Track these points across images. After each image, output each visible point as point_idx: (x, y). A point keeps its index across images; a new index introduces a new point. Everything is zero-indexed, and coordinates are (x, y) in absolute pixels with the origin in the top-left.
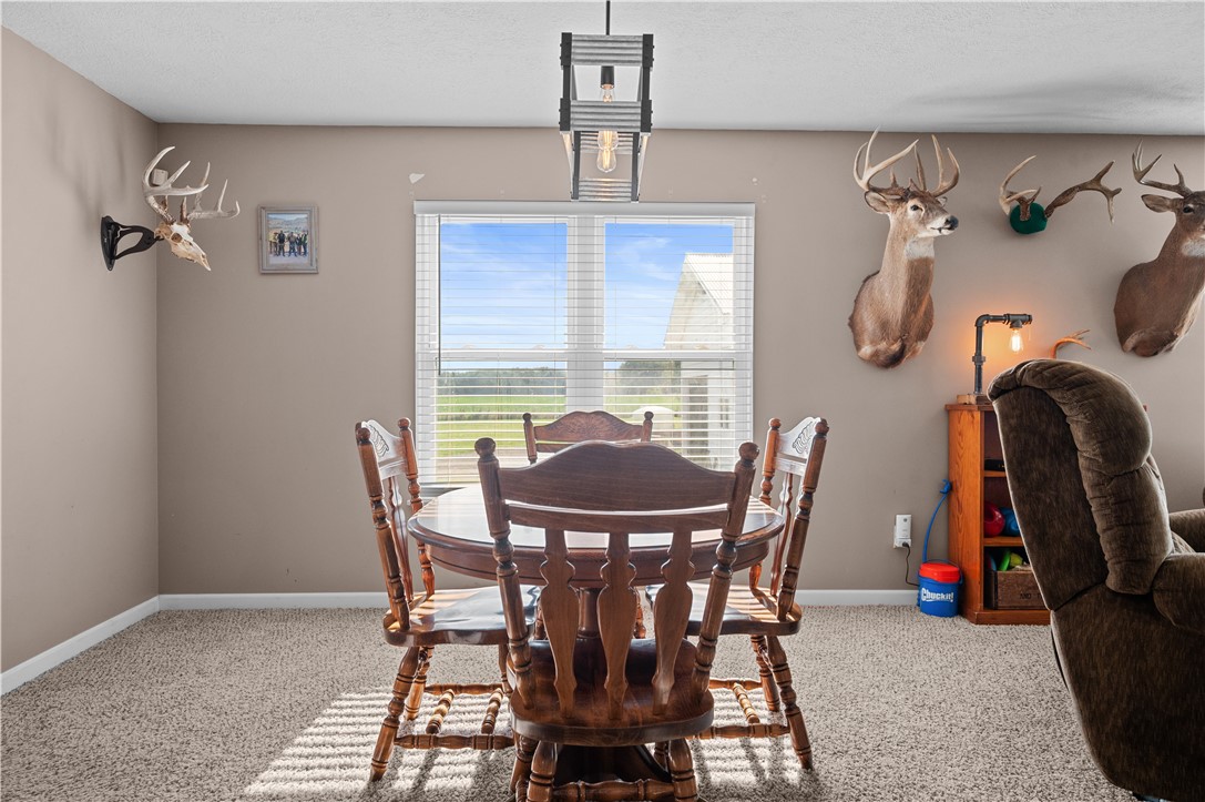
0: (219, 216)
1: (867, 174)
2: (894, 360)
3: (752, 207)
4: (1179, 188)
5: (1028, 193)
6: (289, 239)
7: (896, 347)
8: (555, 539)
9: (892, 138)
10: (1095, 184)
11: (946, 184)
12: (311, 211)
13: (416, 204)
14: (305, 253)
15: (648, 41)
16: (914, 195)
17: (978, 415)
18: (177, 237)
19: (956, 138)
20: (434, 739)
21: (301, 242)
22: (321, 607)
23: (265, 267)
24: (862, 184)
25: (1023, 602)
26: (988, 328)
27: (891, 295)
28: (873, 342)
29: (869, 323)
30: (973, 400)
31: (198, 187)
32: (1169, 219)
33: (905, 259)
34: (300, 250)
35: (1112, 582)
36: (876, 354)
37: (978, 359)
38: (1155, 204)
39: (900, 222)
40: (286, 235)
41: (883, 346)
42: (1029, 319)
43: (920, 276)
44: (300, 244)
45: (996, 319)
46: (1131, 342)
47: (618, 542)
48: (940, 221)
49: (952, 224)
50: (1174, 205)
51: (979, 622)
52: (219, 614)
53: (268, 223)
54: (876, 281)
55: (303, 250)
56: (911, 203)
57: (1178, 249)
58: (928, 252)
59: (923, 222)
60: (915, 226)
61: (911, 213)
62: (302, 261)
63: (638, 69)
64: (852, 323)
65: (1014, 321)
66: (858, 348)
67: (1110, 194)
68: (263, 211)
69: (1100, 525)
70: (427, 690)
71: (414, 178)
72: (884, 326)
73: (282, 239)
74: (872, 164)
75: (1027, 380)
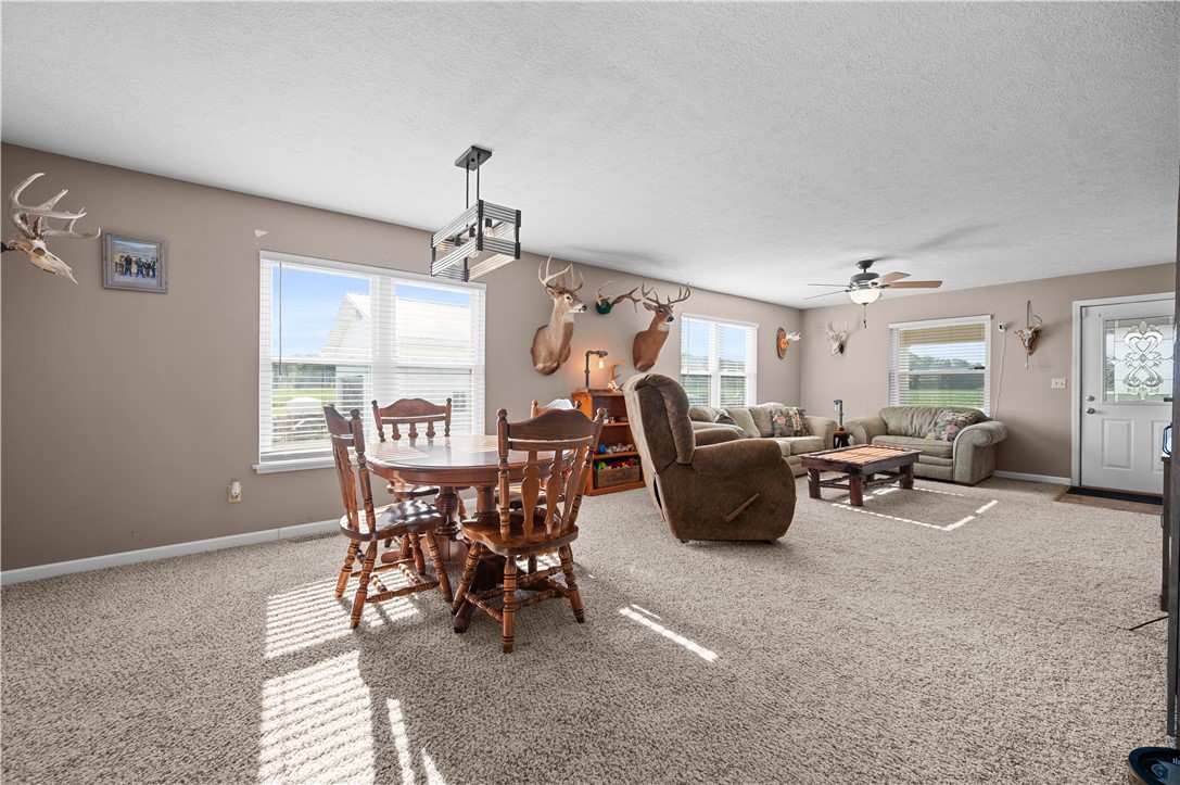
0: (70, 236)
1: (548, 278)
2: (551, 371)
3: (485, 286)
4: (657, 302)
5: (605, 297)
6: (137, 263)
7: (555, 365)
8: (533, 456)
9: (559, 262)
10: (629, 295)
11: (576, 287)
12: (161, 245)
13: (261, 252)
14: (154, 276)
15: (518, 213)
16: (567, 292)
17: (590, 399)
18: (39, 251)
19: (579, 265)
20: (385, 594)
21: (149, 267)
22: (184, 554)
23: (109, 282)
24: (544, 283)
25: (607, 484)
26: (591, 356)
27: (554, 338)
28: (544, 362)
29: (543, 352)
30: (586, 391)
31: (76, 213)
32: (653, 314)
33: (563, 322)
34: (148, 273)
35: (679, 460)
36: (544, 368)
37: (587, 371)
38: (648, 307)
39: (560, 304)
40: (134, 259)
41: (549, 364)
42: (606, 354)
43: (569, 331)
44: (147, 268)
45: (593, 353)
46: (639, 365)
47: (559, 455)
48: (580, 306)
49: (585, 307)
50: (655, 308)
51: (592, 495)
52: (60, 580)
53: (113, 247)
54: (546, 331)
55: (151, 273)
56: (566, 295)
57: (656, 328)
58: (570, 319)
59: (572, 305)
60: (568, 306)
61: (566, 300)
62: (150, 282)
63: (513, 226)
64: (533, 352)
65: (601, 354)
66: (535, 364)
67: (635, 301)
68: (109, 237)
69: (676, 438)
70: (352, 575)
71: (259, 233)
72: (551, 354)
73: (128, 261)
74: (550, 274)
75: (650, 382)
